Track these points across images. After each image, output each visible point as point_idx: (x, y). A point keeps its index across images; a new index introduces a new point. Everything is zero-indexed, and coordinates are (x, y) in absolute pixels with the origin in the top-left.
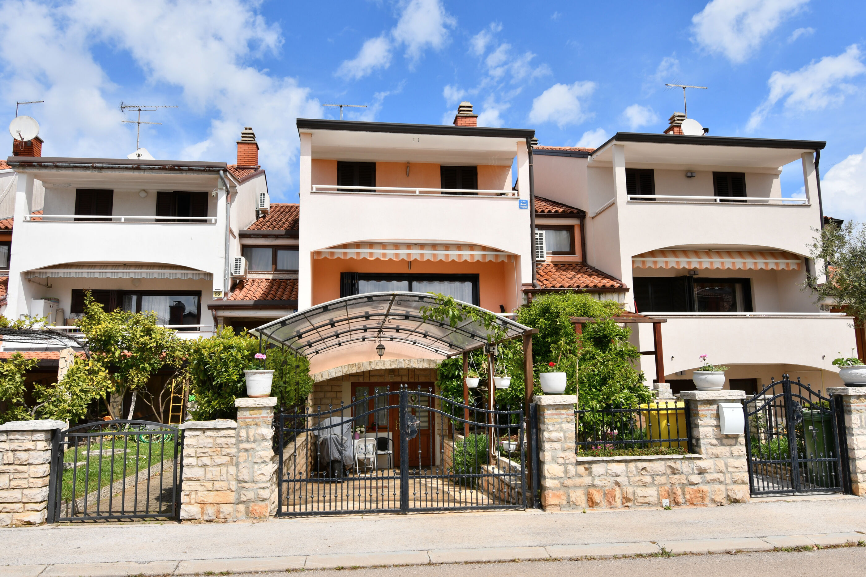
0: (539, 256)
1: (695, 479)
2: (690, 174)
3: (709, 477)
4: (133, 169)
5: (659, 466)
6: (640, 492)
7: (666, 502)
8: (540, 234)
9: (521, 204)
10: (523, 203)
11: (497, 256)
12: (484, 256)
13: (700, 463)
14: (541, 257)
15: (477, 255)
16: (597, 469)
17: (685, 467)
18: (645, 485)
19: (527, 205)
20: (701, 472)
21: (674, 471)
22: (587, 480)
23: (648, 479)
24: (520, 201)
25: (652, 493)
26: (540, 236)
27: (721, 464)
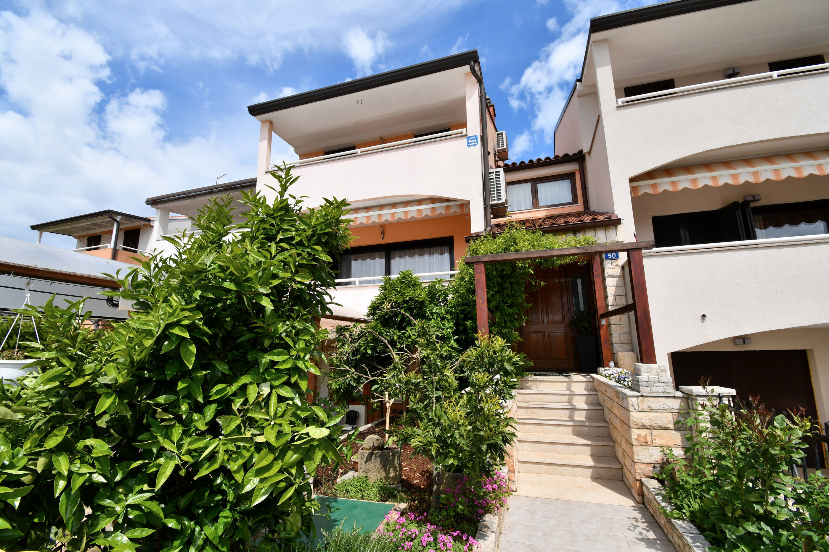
0: (496, 198)
4: (206, 194)
8: (496, 172)
9: (470, 141)
10: (471, 140)
11: (447, 207)
12: (433, 209)
14: (498, 200)
15: (426, 209)
19: (477, 141)
24: (468, 139)
26: (496, 175)
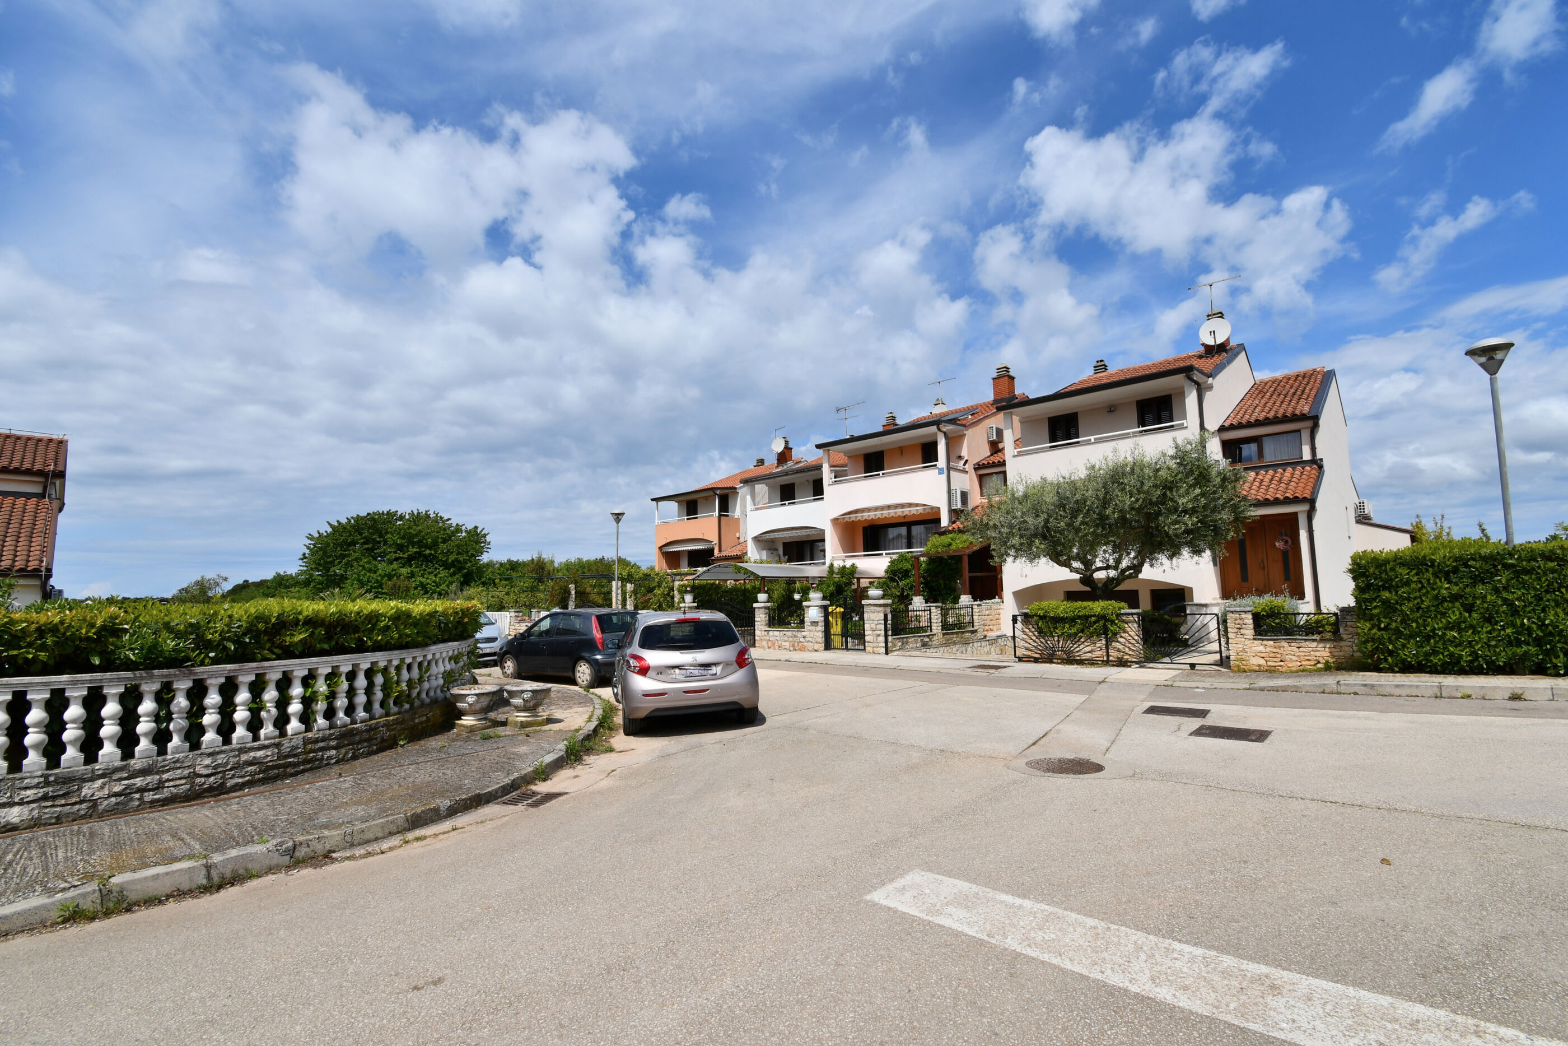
1: (802, 640)
2: (1112, 409)
3: (807, 639)
5: (789, 634)
6: (784, 644)
7: (792, 649)
13: (803, 633)
16: (771, 633)
17: (799, 635)
18: (785, 641)
20: (804, 637)
21: (795, 636)
22: (767, 638)
23: (786, 639)
25: (787, 644)
27: (812, 634)
